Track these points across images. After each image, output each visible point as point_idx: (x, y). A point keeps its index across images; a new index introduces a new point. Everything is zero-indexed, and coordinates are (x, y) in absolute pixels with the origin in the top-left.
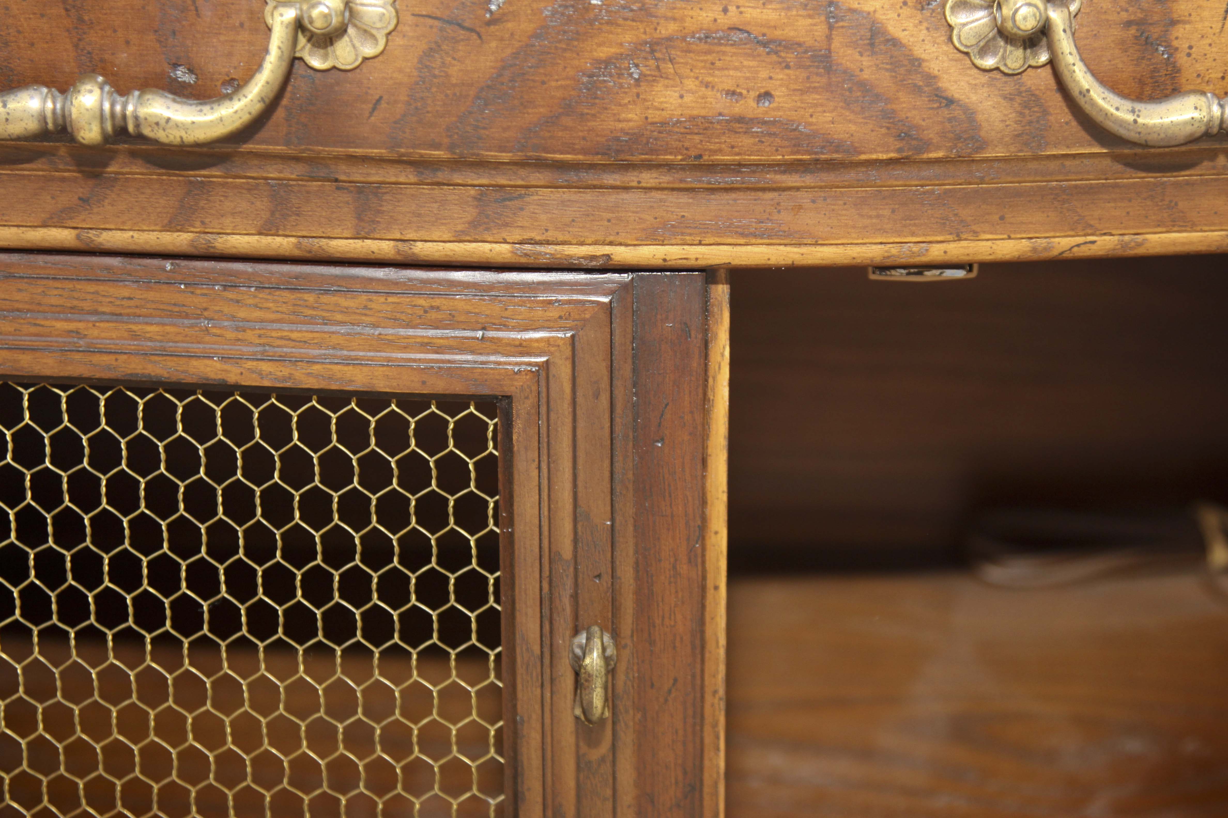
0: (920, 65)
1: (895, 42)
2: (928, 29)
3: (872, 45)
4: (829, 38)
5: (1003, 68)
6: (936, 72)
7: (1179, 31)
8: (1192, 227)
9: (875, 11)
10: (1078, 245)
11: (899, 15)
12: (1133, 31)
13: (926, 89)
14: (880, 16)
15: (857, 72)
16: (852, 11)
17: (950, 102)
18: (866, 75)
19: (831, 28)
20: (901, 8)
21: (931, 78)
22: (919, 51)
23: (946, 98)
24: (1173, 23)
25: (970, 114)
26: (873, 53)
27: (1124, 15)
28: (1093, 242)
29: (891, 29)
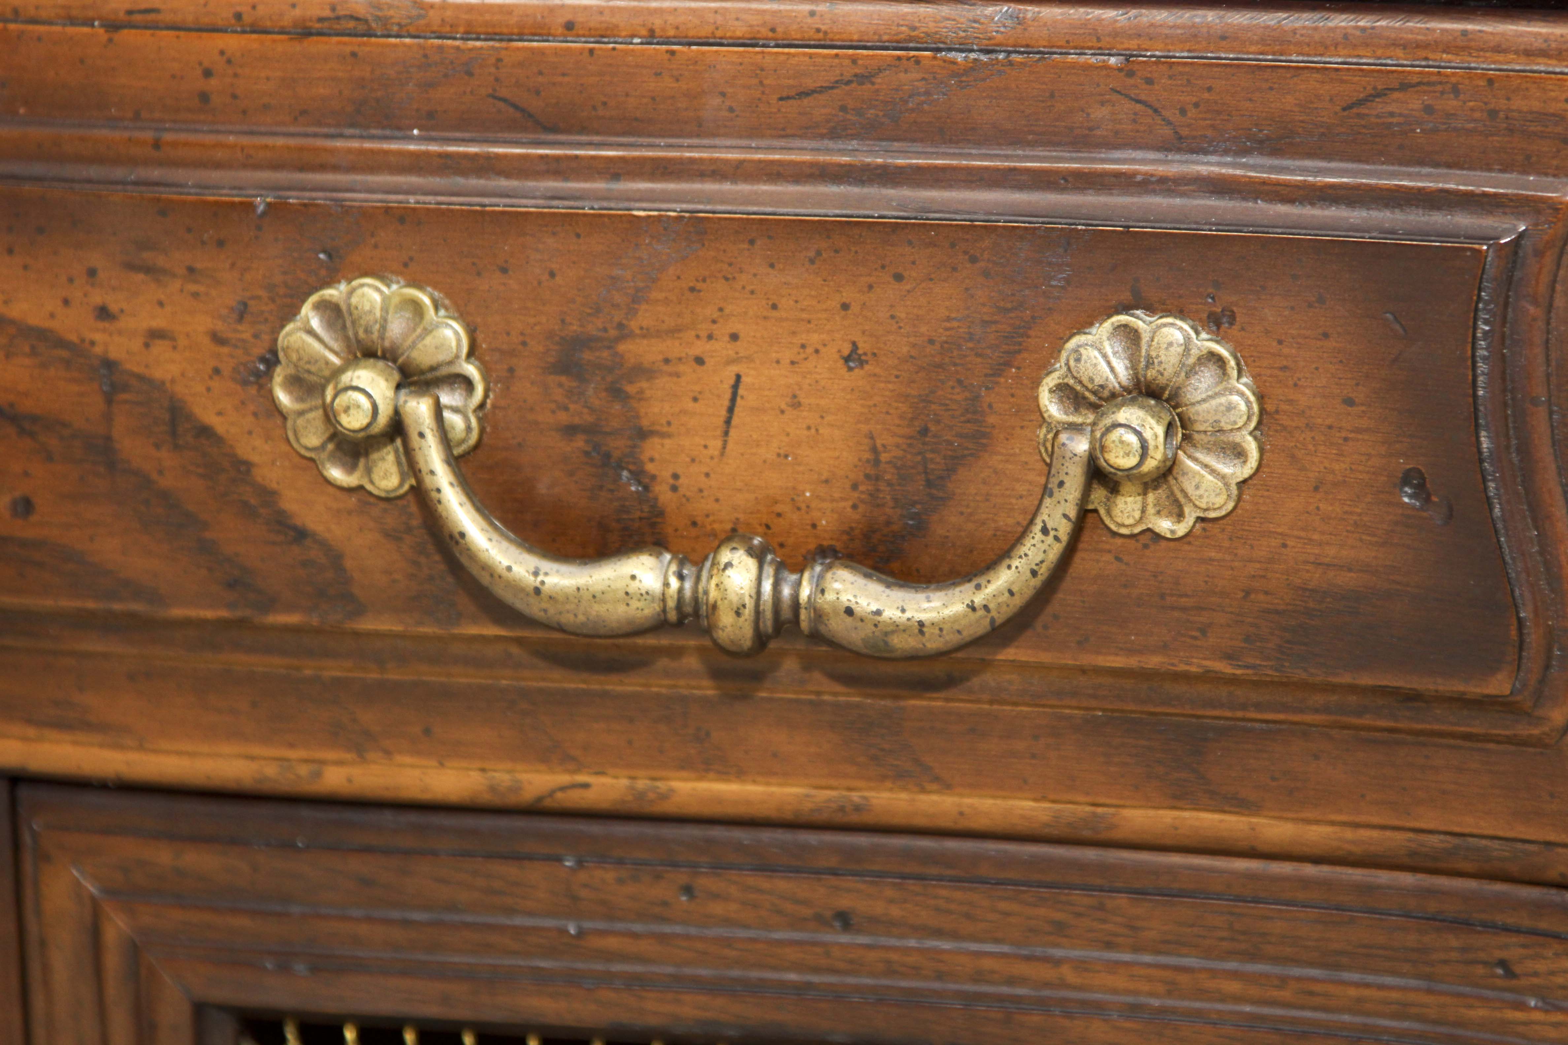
0: (248, 472)
1: (205, 431)
2: (255, 415)
3: (174, 433)
4: (108, 418)
5: (369, 487)
6: (274, 486)
7: (653, 448)
8: (740, 774)
9: (173, 381)
10: (563, 789)
11: (208, 389)
12: (580, 442)
13: (262, 511)
14: (180, 389)
15: (154, 476)
16: (141, 378)
17: (301, 535)
18: (166, 482)
19: (109, 401)
20: (211, 378)
21: (268, 495)
22: (244, 450)
23: (295, 528)
24: (643, 434)
25: (336, 558)
26: (176, 447)
27: (563, 418)
28: (586, 786)
29: (198, 411)
